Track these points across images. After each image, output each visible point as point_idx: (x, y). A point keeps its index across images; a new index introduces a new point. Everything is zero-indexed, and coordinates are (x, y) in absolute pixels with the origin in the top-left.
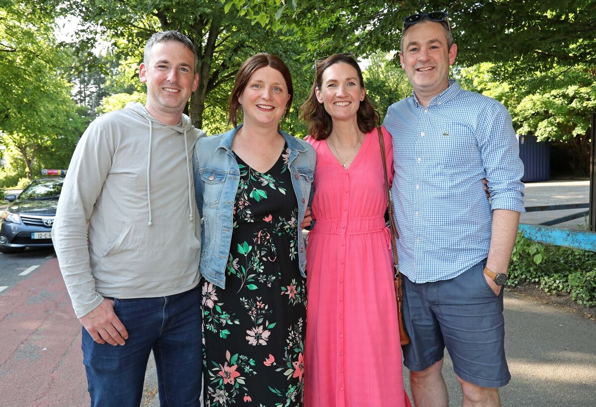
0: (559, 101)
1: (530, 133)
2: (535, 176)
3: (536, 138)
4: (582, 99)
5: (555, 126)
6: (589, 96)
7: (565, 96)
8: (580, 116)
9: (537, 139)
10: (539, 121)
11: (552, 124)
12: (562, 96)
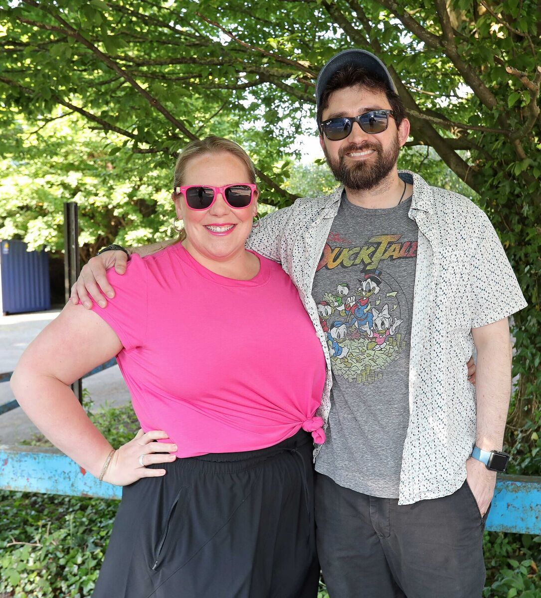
0: (57, 192)
1: (18, 238)
2: (33, 303)
3: (25, 245)
4: (88, 194)
5: (54, 229)
6: (97, 190)
7: (65, 186)
8: (87, 218)
9: (27, 247)
10: (31, 219)
11: (49, 226)
12: (61, 184)
